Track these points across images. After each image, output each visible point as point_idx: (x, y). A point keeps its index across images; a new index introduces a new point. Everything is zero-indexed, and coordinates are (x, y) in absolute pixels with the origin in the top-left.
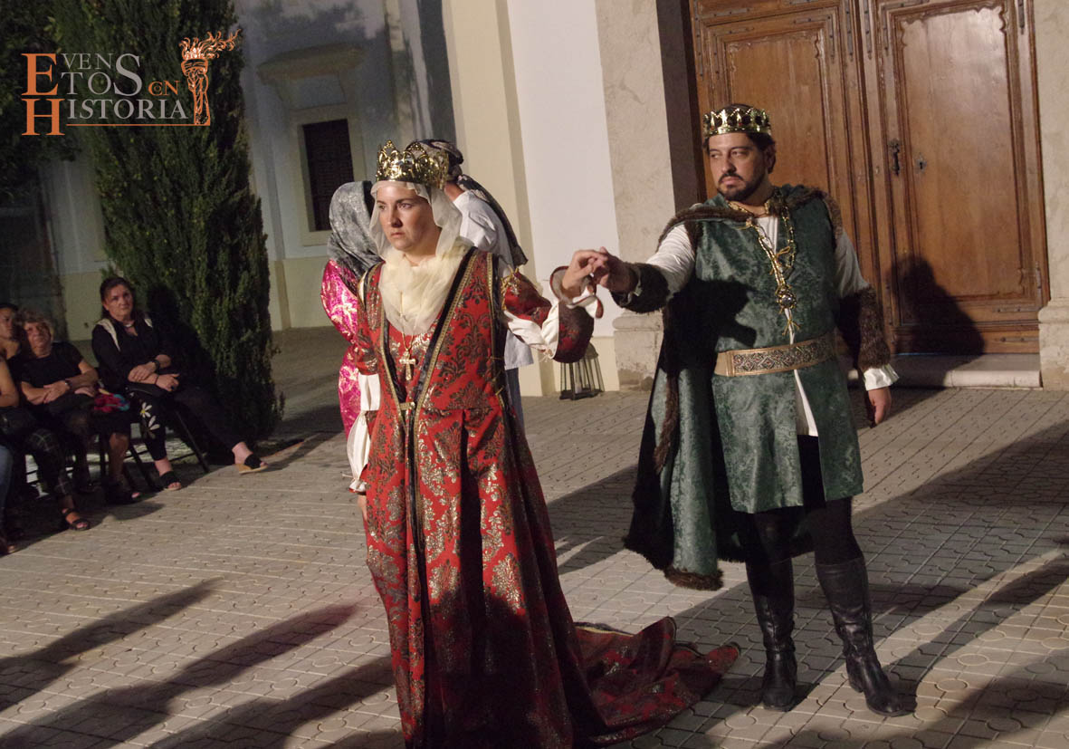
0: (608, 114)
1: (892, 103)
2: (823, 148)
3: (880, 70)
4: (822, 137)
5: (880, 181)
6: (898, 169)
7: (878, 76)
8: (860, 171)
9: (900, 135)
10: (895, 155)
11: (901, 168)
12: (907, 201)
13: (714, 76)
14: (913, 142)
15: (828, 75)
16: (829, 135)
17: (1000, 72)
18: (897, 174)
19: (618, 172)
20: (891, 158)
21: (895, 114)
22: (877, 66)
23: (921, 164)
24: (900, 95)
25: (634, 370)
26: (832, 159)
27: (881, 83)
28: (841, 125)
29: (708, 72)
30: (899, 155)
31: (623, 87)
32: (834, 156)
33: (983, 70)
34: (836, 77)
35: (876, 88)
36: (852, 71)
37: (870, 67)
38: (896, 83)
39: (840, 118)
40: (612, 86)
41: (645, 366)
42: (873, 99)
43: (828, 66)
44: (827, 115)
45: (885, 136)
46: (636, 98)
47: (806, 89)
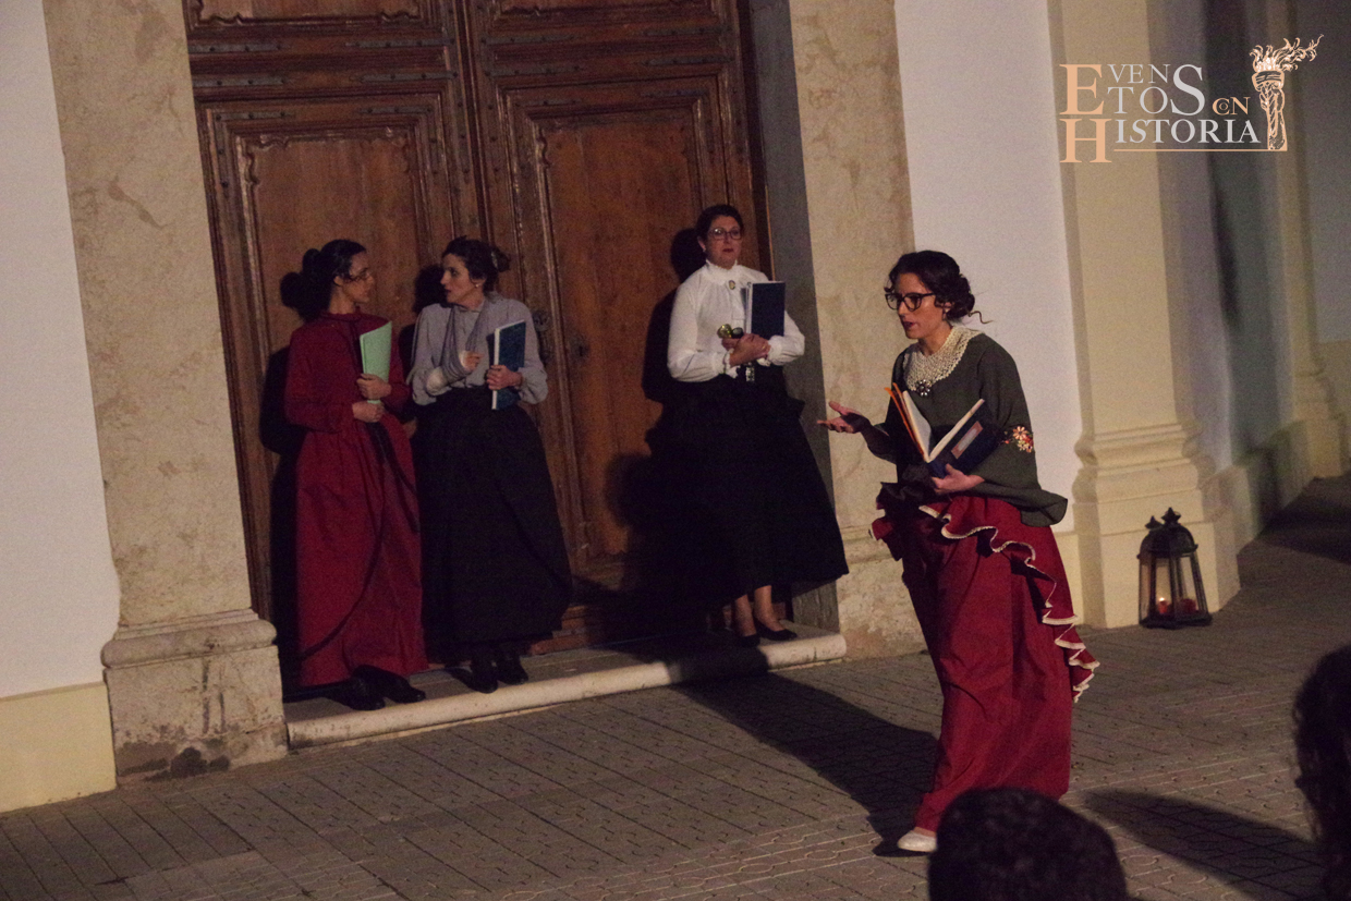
19: (102, 356)
25: (155, 741)
31: (116, 193)
40: (85, 192)
41: (181, 730)
46: (145, 216)
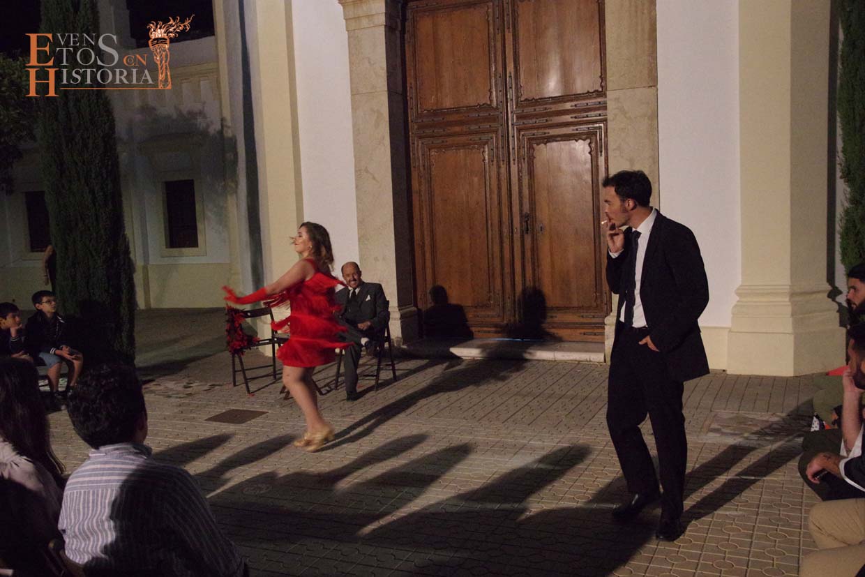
0: (357, 187)
1: (526, 191)
2: (485, 213)
3: (519, 171)
4: (484, 207)
5: (517, 236)
6: (528, 230)
7: (519, 174)
8: (506, 230)
9: (530, 210)
10: (527, 222)
11: (529, 229)
12: (533, 250)
13: (421, 169)
14: (537, 214)
15: (490, 172)
16: (489, 208)
17: (588, 177)
18: (527, 233)
19: (361, 223)
20: (524, 224)
21: (528, 197)
22: (518, 169)
23: (541, 228)
24: (531, 187)
26: (489, 222)
27: (520, 179)
28: (496, 203)
29: (419, 166)
30: (529, 222)
31: (367, 171)
32: (491, 219)
33: (578, 175)
34: (494, 174)
35: (517, 182)
36: (503, 170)
37: (514, 169)
38: (529, 180)
39: (495, 197)
40: (360, 170)
42: (515, 188)
43: (489, 166)
44: (488, 196)
45: (521, 210)
46: (374, 178)
47: (476, 179)
